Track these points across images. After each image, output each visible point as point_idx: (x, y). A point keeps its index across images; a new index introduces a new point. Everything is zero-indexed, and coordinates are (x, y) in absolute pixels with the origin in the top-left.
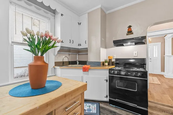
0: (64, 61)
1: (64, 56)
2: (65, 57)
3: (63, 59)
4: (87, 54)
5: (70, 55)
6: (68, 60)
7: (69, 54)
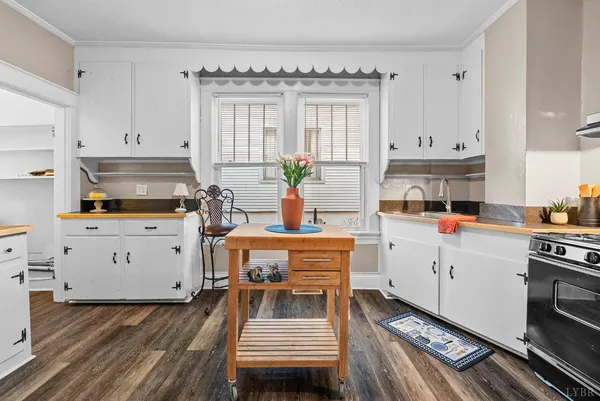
0: (407, 199)
1: (410, 186)
2: (413, 188)
3: (406, 195)
4: (483, 178)
5: (431, 183)
6: (424, 197)
7: (428, 181)
